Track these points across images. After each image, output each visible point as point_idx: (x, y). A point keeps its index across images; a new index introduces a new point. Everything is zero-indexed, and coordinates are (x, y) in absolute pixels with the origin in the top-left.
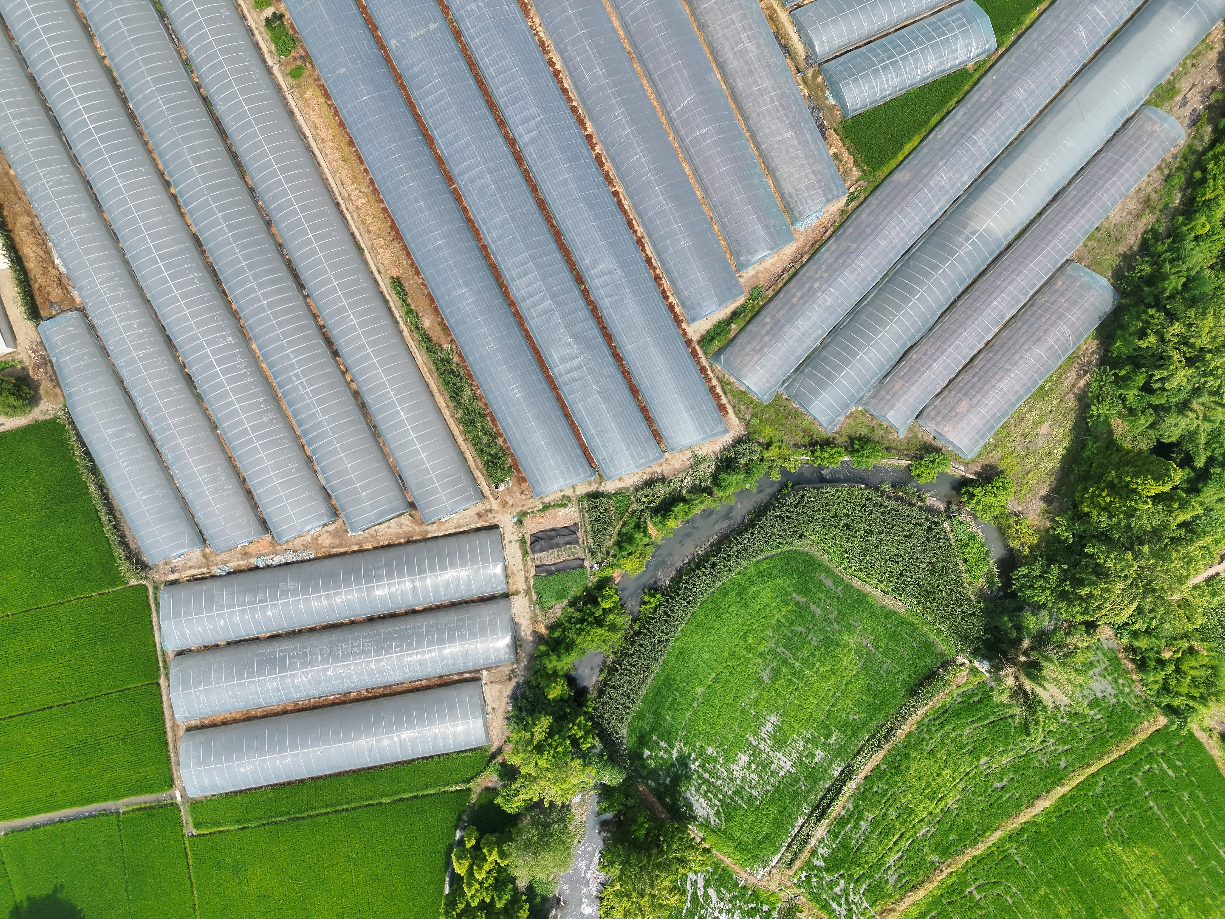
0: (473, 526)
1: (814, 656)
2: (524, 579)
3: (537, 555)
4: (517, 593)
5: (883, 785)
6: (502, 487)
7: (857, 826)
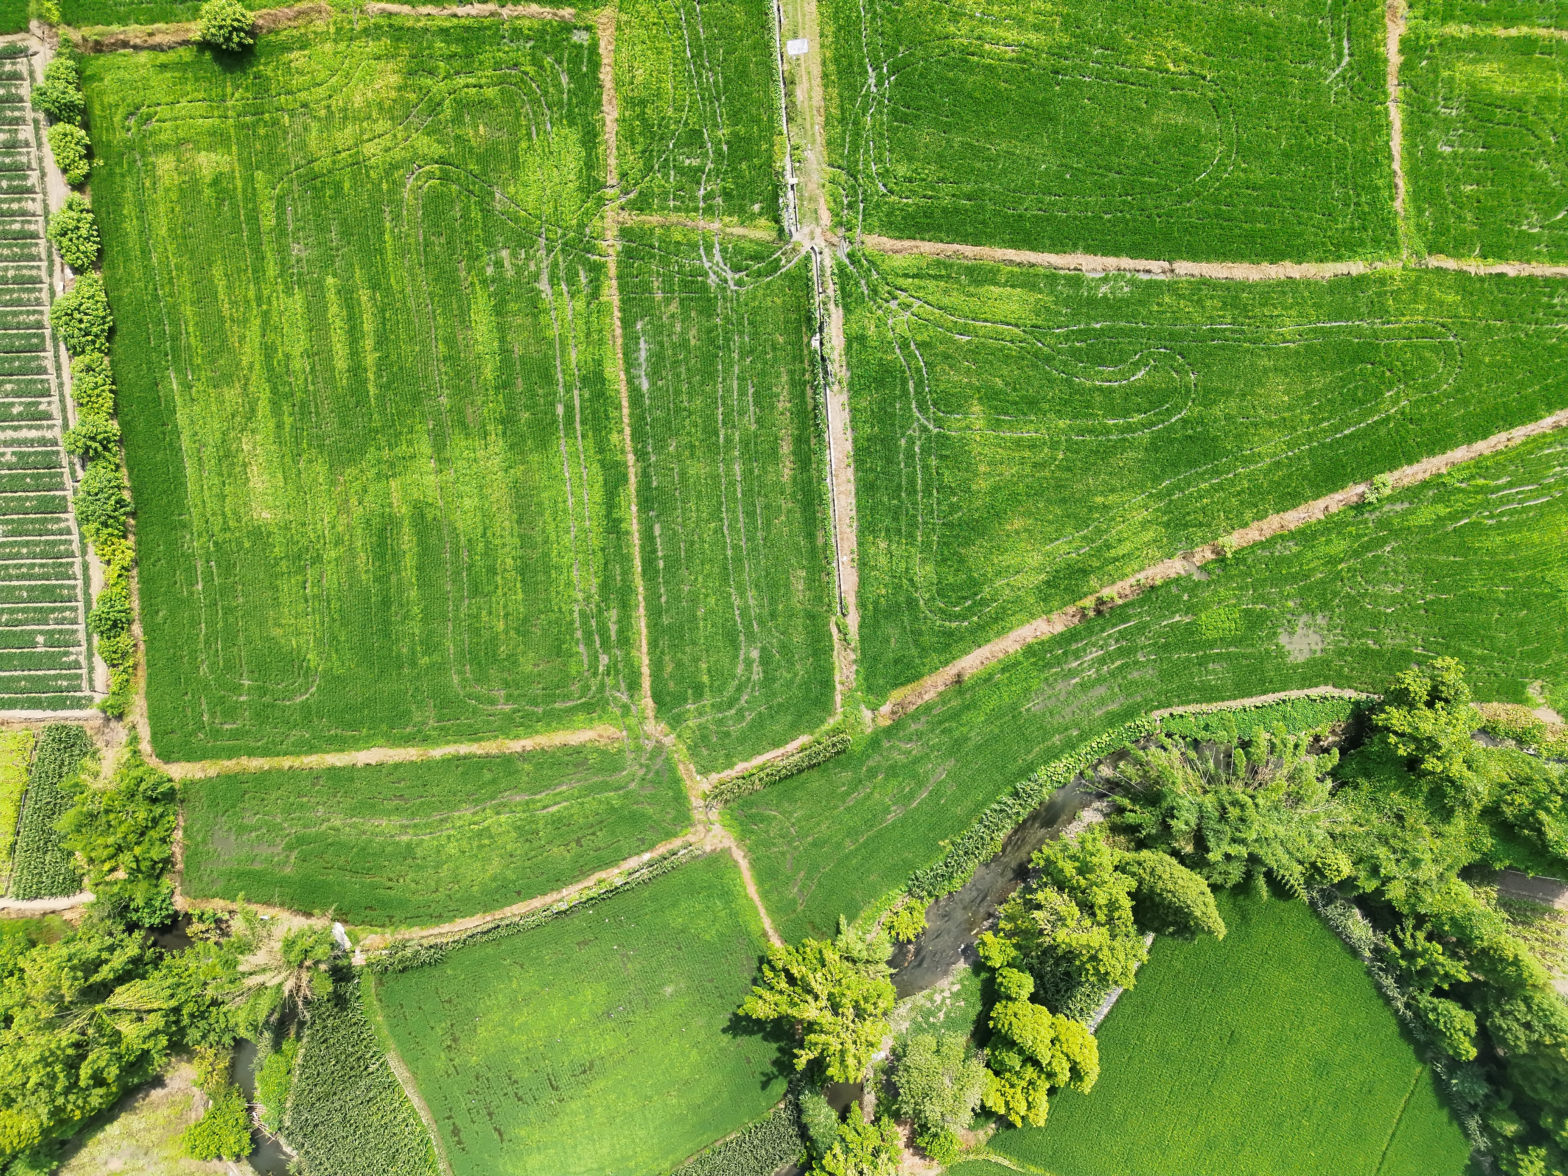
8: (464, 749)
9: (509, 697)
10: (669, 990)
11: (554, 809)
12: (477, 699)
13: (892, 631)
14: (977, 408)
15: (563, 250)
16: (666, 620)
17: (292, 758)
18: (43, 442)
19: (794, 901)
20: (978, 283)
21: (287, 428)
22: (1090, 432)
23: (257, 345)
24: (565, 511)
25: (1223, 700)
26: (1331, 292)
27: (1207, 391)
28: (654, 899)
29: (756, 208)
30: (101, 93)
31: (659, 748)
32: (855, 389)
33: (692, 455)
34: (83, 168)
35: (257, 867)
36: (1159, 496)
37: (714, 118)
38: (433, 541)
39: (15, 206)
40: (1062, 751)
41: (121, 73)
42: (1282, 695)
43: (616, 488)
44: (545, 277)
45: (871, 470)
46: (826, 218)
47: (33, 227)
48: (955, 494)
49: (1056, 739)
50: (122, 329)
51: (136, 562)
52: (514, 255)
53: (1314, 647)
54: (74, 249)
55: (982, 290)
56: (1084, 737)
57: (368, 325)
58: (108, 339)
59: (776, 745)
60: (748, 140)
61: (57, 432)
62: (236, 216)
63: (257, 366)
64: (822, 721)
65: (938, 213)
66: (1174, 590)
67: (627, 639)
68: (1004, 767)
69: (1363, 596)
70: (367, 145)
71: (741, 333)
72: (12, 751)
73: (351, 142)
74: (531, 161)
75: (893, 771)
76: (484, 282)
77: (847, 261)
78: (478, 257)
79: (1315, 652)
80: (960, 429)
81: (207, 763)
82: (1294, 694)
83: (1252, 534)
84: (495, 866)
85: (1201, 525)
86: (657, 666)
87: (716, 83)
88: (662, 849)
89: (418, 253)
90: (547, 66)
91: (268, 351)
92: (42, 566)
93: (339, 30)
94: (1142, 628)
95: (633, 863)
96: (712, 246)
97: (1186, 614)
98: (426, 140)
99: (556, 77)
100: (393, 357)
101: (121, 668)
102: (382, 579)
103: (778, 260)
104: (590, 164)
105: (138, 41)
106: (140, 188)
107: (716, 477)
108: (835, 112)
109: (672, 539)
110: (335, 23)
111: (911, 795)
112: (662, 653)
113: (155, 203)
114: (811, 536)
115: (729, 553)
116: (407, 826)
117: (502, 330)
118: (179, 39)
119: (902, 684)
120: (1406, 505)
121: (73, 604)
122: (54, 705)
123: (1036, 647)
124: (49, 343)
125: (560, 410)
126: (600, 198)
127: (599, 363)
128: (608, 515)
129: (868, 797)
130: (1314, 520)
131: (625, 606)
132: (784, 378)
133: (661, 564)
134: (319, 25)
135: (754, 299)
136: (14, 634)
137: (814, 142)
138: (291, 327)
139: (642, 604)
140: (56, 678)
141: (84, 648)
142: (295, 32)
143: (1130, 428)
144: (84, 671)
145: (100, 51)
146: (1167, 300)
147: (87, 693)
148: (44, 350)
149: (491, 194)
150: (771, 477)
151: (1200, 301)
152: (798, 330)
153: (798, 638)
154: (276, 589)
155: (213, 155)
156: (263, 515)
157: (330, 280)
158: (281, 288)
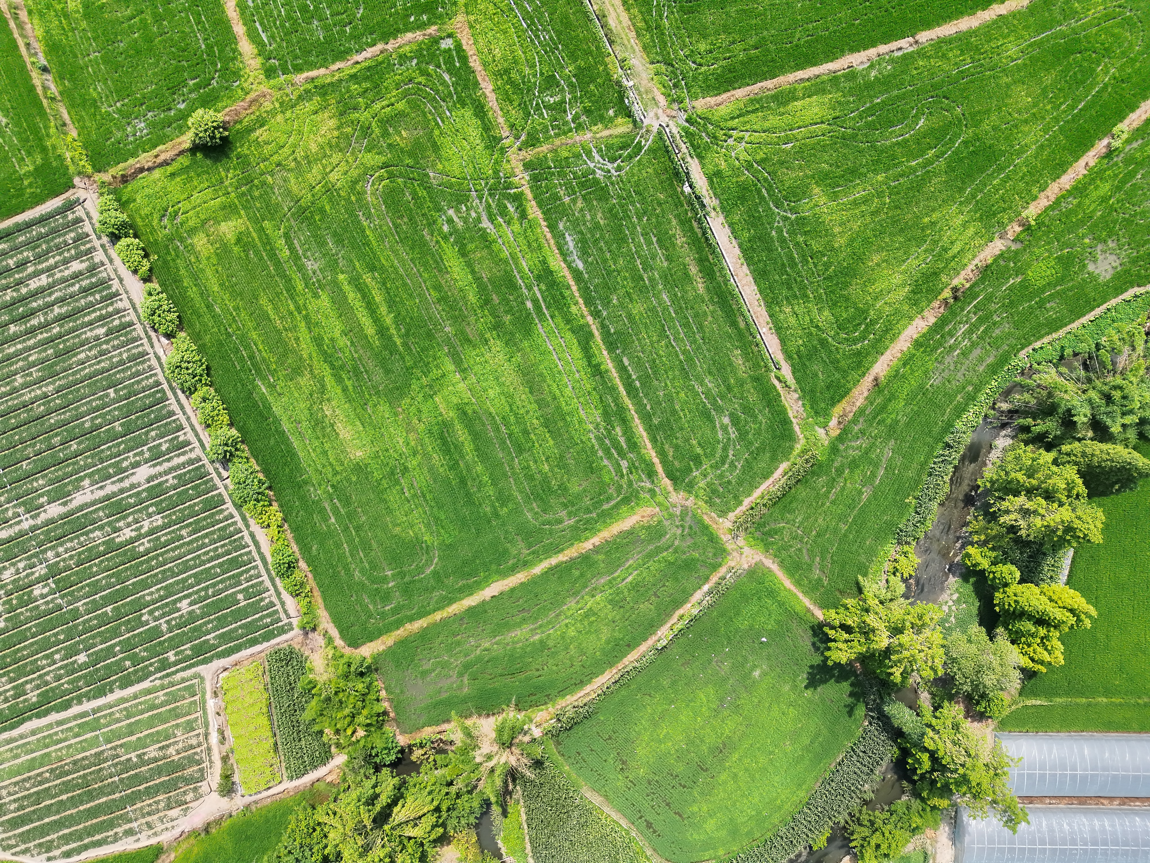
5: (632, 631)
8: (554, 561)
9: (570, 514)
10: (756, 673)
11: (630, 579)
12: (549, 523)
13: (816, 367)
14: (817, 190)
15: (490, 195)
16: (656, 421)
17: (439, 613)
18: (191, 462)
19: (820, 579)
20: (785, 104)
21: (350, 388)
22: (902, 176)
23: (309, 341)
24: (559, 372)
25: (1066, 325)
26: (1032, 15)
27: (973, 115)
28: (722, 615)
29: (611, 112)
30: (138, 210)
31: (685, 510)
32: (726, 210)
33: (631, 300)
34: (146, 266)
35: (445, 696)
36: (968, 201)
37: (559, 63)
38: (478, 428)
39: (110, 309)
40: (967, 405)
41: (147, 191)
42: (1105, 306)
43: (588, 343)
44: (484, 218)
45: (759, 261)
46: (662, 100)
47: (127, 319)
48: (824, 255)
49: (959, 398)
50: (214, 365)
51: (284, 520)
52: (458, 211)
53: (1114, 264)
54: (164, 321)
55: (790, 107)
56: (977, 390)
57: (378, 298)
58: (208, 375)
59: (766, 477)
60: (589, 68)
61: (198, 452)
62: (261, 259)
63: (314, 355)
64: (792, 448)
65: (739, 67)
66: (1002, 263)
67: (635, 443)
68: (930, 432)
69: (1134, 216)
70: (331, 175)
71: (633, 203)
72: (251, 680)
73: (319, 177)
74: (445, 141)
75: (854, 465)
76: (445, 238)
77: (687, 125)
78: (434, 222)
79: (1116, 268)
80: (811, 209)
81: (384, 638)
82: (1113, 302)
83: (1043, 202)
84: (605, 634)
85: (1004, 210)
86: (662, 454)
87: (551, 38)
88: (714, 579)
89: (393, 235)
90: (432, 72)
91: (318, 341)
92: (223, 546)
93: (282, 104)
94: (989, 299)
95: (698, 595)
96: (591, 151)
97: (1017, 276)
98: (369, 155)
99: (440, 77)
100: (404, 313)
101: (303, 595)
102: (454, 466)
103: (639, 143)
104: (487, 127)
105: (150, 164)
106: (189, 265)
107: (653, 310)
108: (641, 25)
109: (638, 364)
110: (277, 100)
111: (873, 475)
112: (662, 444)
113: (202, 271)
114: (734, 324)
115: (681, 357)
116: (536, 629)
117: (469, 264)
118: (177, 152)
119: (839, 401)
120: (1140, 142)
121: (253, 564)
122: (267, 637)
123: (921, 340)
124: (170, 394)
125: (529, 305)
126: (502, 149)
127: (544, 262)
128: (590, 364)
129: (843, 489)
130: (1081, 177)
131: (624, 421)
132: (674, 222)
133: (638, 384)
134: (268, 106)
135: (633, 175)
136: (221, 600)
137: (634, 52)
138: (327, 318)
139: (636, 416)
140: (261, 618)
141: (272, 591)
142: (252, 117)
143: (929, 163)
144: (278, 607)
145: (126, 181)
146: (921, 63)
147: (286, 621)
148: (168, 400)
149: (427, 175)
150: (690, 295)
151: (944, 56)
152: (671, 185)
153: (753, 397)
154: (385, 501)
155: (230, 223)
156: (357, 454)
157: (341, 277)
158: (309, 295)
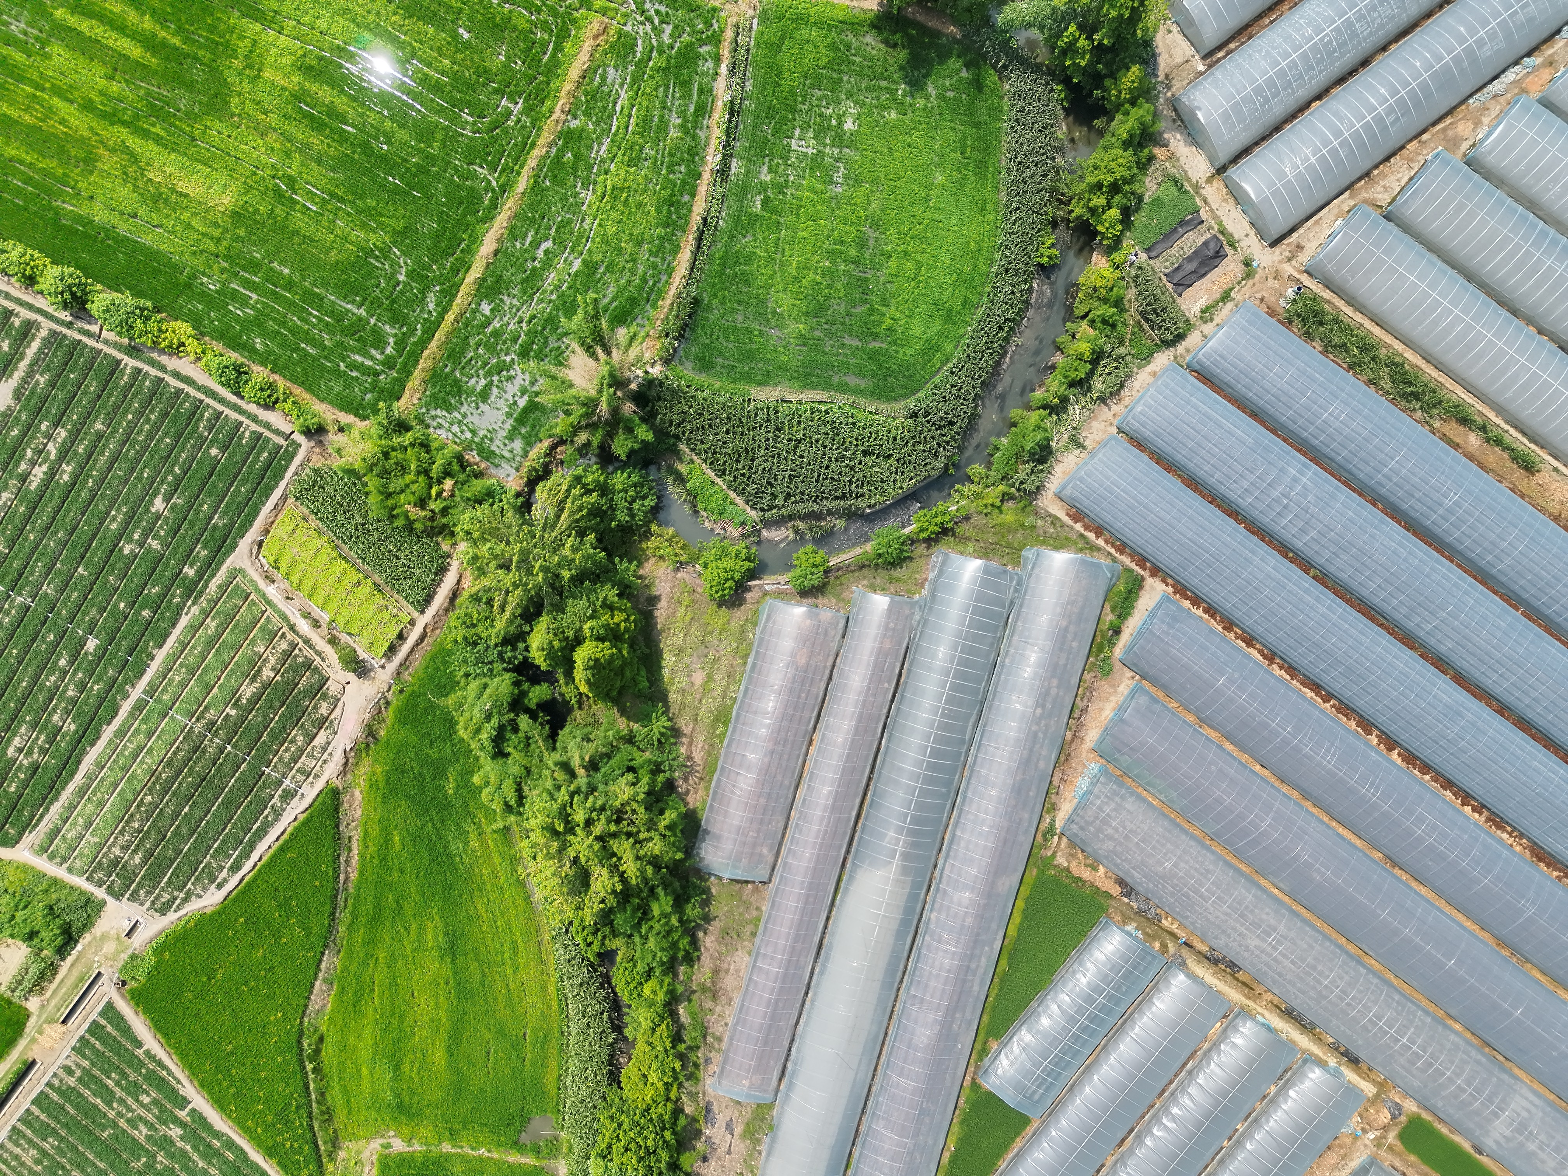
0: (1301, 231)
1: (829, 287)
2: (1209, 200)
3: (1208, 236)
4: (1209, 180)
5: (677, 178)
6: (1290, 292)
7: (682, 114)
8: (532, 162)
9: (511, 98)
11: (633, 121)
23: (77, 113)
57: (119, 8)
61: (47, 326)
72: (294, 531)
88: (725, 51)
95: (721, 84)
101: (281, 397)
116: (570, 255)
122: (279, 476)
136: (196, 471)
140: (256, 459)
141: (246, 422)
144: (267, 433)
157: (59, 14)
158: (39, 62)
